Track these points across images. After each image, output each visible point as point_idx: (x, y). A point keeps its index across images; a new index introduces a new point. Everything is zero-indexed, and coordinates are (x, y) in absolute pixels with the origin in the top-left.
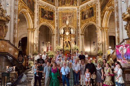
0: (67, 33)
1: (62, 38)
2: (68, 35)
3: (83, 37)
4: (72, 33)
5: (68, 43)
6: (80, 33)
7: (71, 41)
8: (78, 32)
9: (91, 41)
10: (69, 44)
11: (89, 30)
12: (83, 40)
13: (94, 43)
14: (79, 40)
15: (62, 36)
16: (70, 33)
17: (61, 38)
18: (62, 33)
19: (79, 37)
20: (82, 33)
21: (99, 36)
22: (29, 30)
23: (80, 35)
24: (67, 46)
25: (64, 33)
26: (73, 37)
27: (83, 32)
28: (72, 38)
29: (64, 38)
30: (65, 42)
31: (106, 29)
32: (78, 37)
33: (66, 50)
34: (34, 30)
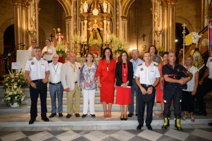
0: (95, 12)
1: (86, 22)
2: (97, 15)
3: (126, 22)
4: (105, 11)
5: (97, 31)
6: (121, 15)
7: (103, 27)
8: (116, 11)
9: (138, 33)
10: (98, 34)
11: (135, 12)
12: (126, 28)
13: (144, 36)
14: (118, 27)
15: (86, 16)
16: (102, 11)
17: (83, 20)
18: (86, 11)
19: (118, 23)
20: (123, 15)
21: (156, 18)
22: (16, 3)
23: (120, 18)
24: (95, 37)
25: (89, 11)
26: (107, 20)
27: (126, 13)
28: (105, 22)
29: (88, 21)
30: (90, 29)
31: (173, 3)
32: (116, 21)
33: (94, 45)
34: (28, 5)
